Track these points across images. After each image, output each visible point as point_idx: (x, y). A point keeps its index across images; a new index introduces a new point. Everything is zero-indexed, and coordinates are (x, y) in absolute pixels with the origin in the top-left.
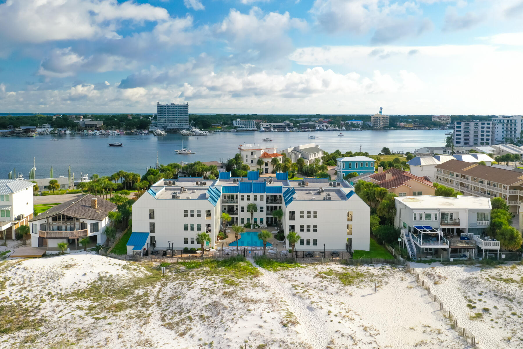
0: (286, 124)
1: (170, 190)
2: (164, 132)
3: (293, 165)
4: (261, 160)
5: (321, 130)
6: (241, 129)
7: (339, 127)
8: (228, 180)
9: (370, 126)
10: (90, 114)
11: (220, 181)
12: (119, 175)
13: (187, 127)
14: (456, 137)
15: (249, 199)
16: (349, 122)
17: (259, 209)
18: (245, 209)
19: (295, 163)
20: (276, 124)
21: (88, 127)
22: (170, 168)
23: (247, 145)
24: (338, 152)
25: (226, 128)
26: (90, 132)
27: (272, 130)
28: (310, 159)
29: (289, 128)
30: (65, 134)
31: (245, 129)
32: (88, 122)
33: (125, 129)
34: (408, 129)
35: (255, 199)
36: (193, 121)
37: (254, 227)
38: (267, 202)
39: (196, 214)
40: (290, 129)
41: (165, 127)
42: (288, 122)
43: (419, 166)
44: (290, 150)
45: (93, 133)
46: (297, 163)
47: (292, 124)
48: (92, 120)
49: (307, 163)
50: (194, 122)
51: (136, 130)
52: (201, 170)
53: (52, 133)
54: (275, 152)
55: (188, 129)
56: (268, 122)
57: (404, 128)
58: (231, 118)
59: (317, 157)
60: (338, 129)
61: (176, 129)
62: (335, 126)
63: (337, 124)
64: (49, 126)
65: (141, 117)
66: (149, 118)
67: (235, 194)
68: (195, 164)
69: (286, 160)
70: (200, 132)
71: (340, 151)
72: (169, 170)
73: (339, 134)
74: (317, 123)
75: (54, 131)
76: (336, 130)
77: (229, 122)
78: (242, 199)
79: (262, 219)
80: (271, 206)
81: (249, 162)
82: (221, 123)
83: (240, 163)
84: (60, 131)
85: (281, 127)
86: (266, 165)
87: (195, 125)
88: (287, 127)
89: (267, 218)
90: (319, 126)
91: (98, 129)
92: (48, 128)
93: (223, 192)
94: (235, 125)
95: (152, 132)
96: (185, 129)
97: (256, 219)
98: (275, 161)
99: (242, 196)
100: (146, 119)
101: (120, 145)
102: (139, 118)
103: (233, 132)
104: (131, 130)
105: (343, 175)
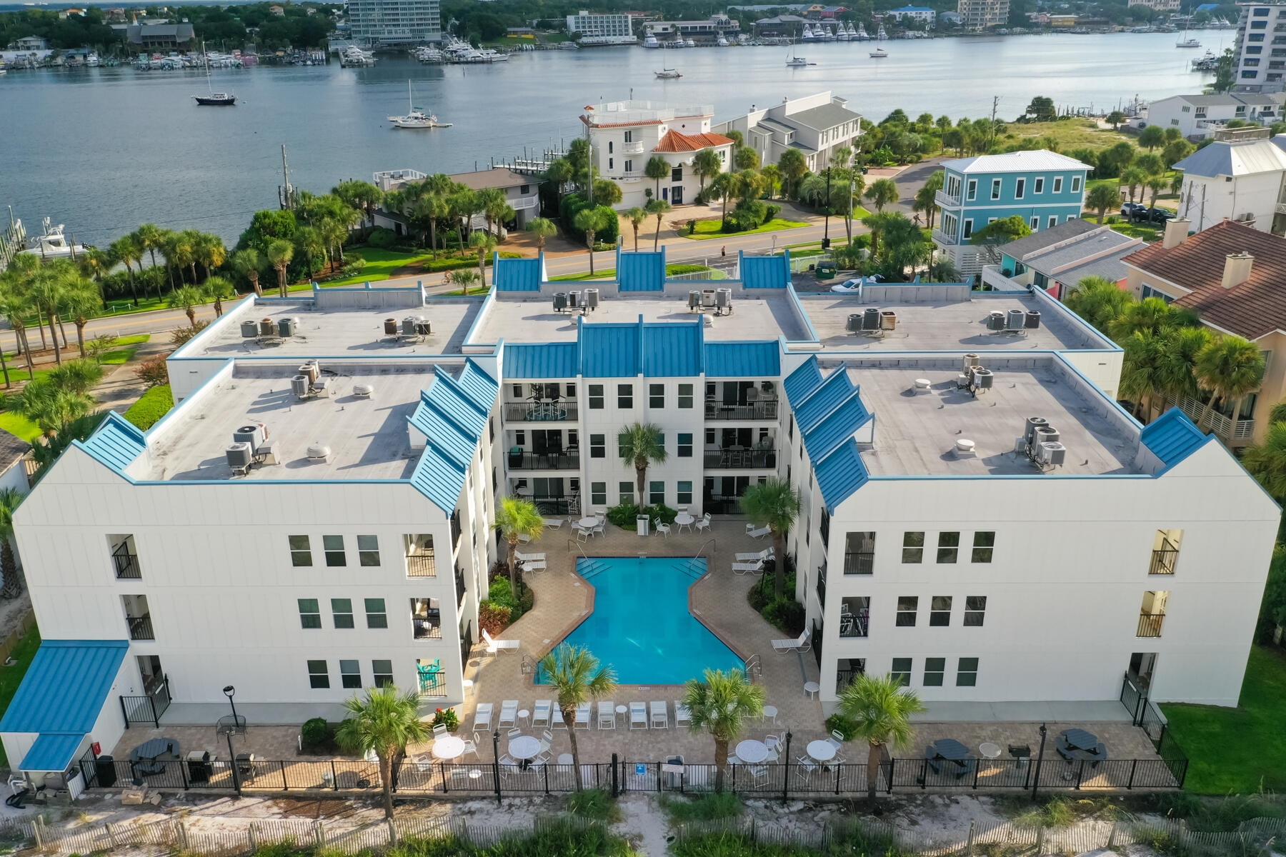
0: (720, 22)
1: (259, 373)
2: (369, 53)
3: (767, 172)
4: (660, 159)
5: (817, 40)
6: (589, 40)
7: (867, 29)
8: (533, 293)
9: (955, 25)
10: (163, 5)
11: (499, 297)
12: (138, 242)
13: (437, 36)
14: (1244, 55)
15: (626, 403)
16: (896, 13)
17: (671, 446)
18: (611, 446)
19: (774, 165)
20: (689, 24)
21: (153, 44)
22: (337, 206)
23: (612, 106)
24: (897, 116)
25: (550, 39)
26: (158, 60)
27: (680, 41)
28: (821, 148)
29: (728, 34)
30: (86, 65)
31: (603, 39)
32: (156, 26)
33: (259, 48)
34: (1062, 32)
35: (657, 402)
36: (453, 21)
37: (652, 527)
38: (709, 412)
39: (352, 552)
40: (731, 39)
41: (375, 40)
42: (724, 17)
43: (1223, 177)
44: (754, 119)
45: (163, 61)
46: (782, 166)
47: (735, 23)
48: (170, 23)
49: (812, 165)
50: (457, 23)
51: (290, 49)
52: (447, 210)
53: (48, 64)
54: (706, 129)
55: (439, 45)
56: (666, 19)
57: (1050, 28)
58: (563, 7)
59: (840, 140)
60: (865, 34)
61: (404, 44)
62: (856, 28)
63: (864, 21)
64: (41, 43)
65: (311, 11)
66: (333, 13)
67: (563, 382)
68: (429, 185)
69: (743, 160)
70: (472, 53)
71: (906, 113)
72: (331, 214)
73: (874, 51)
74: (805, 17)
75: (53, 57)
76: (860, 39)
77: (557, 21)
78: (597, 403)
79: (685, 486)
80: (727, 432)
81: (619, 168)
82: (535, 22)
83: (586, 176)
84: (72, 57)
85: (703, 32)
86: (677, 174)
87: (460, 32)
88: (721, 32)
89: (709, 483)
90: (812, 26)
91: (182, 49)
92: (38, 48)
93: (506, 373)
94: (573, 29)
95: (336, 54)
96: (432, 45)
97: (658, 486)
98: (706, 163)
99: (596, 391)
100: (322, 15)
101: (230, 102)
102: (305, 14)
103: (570, 49)
104: (275, 50)
105: (969, 224)
